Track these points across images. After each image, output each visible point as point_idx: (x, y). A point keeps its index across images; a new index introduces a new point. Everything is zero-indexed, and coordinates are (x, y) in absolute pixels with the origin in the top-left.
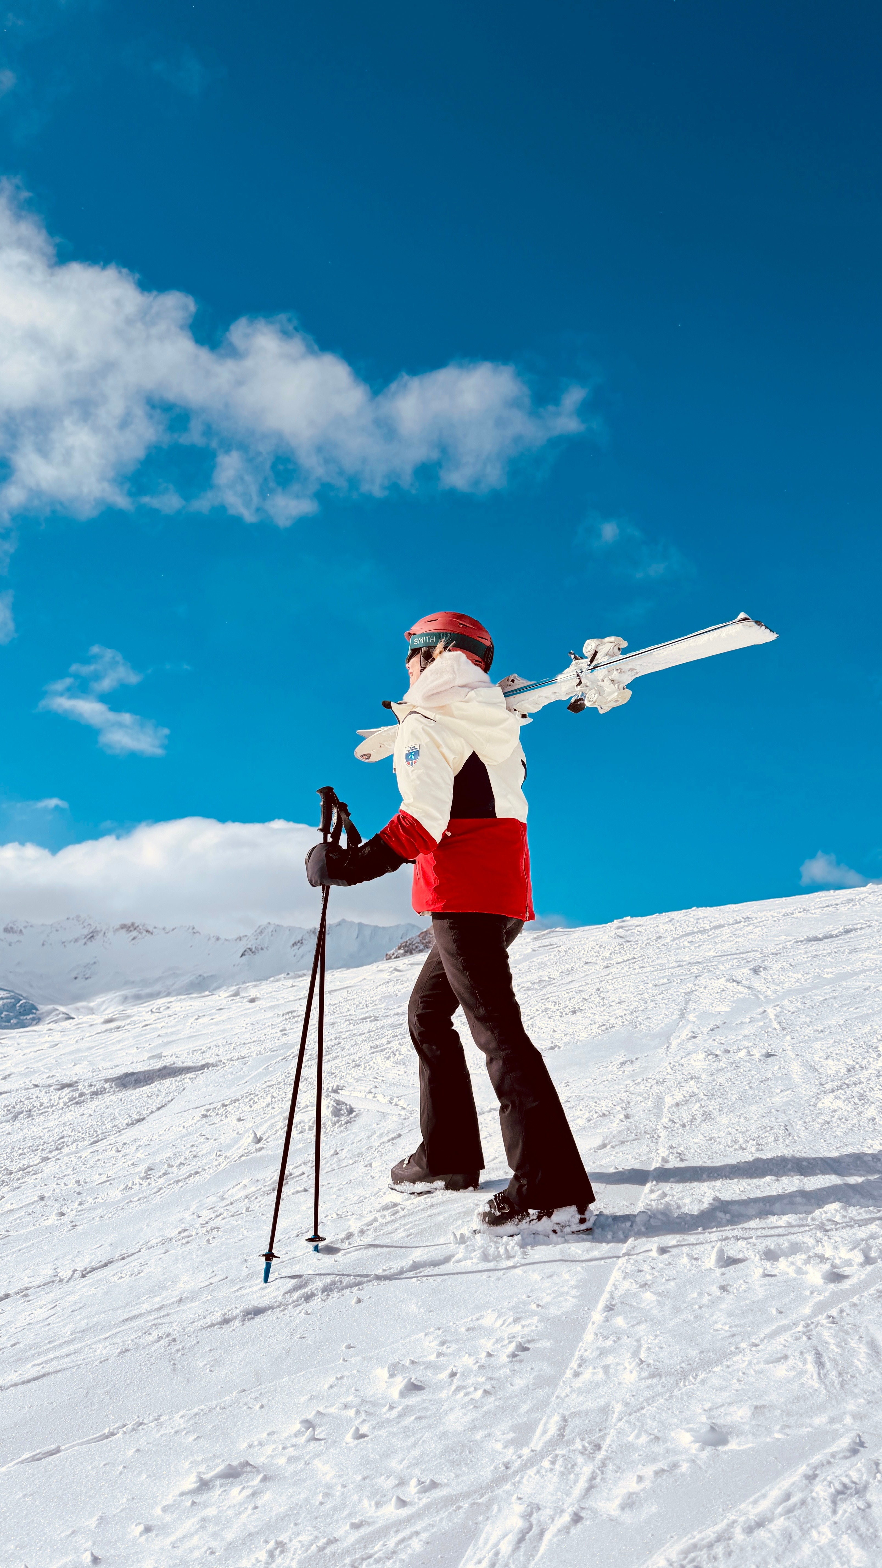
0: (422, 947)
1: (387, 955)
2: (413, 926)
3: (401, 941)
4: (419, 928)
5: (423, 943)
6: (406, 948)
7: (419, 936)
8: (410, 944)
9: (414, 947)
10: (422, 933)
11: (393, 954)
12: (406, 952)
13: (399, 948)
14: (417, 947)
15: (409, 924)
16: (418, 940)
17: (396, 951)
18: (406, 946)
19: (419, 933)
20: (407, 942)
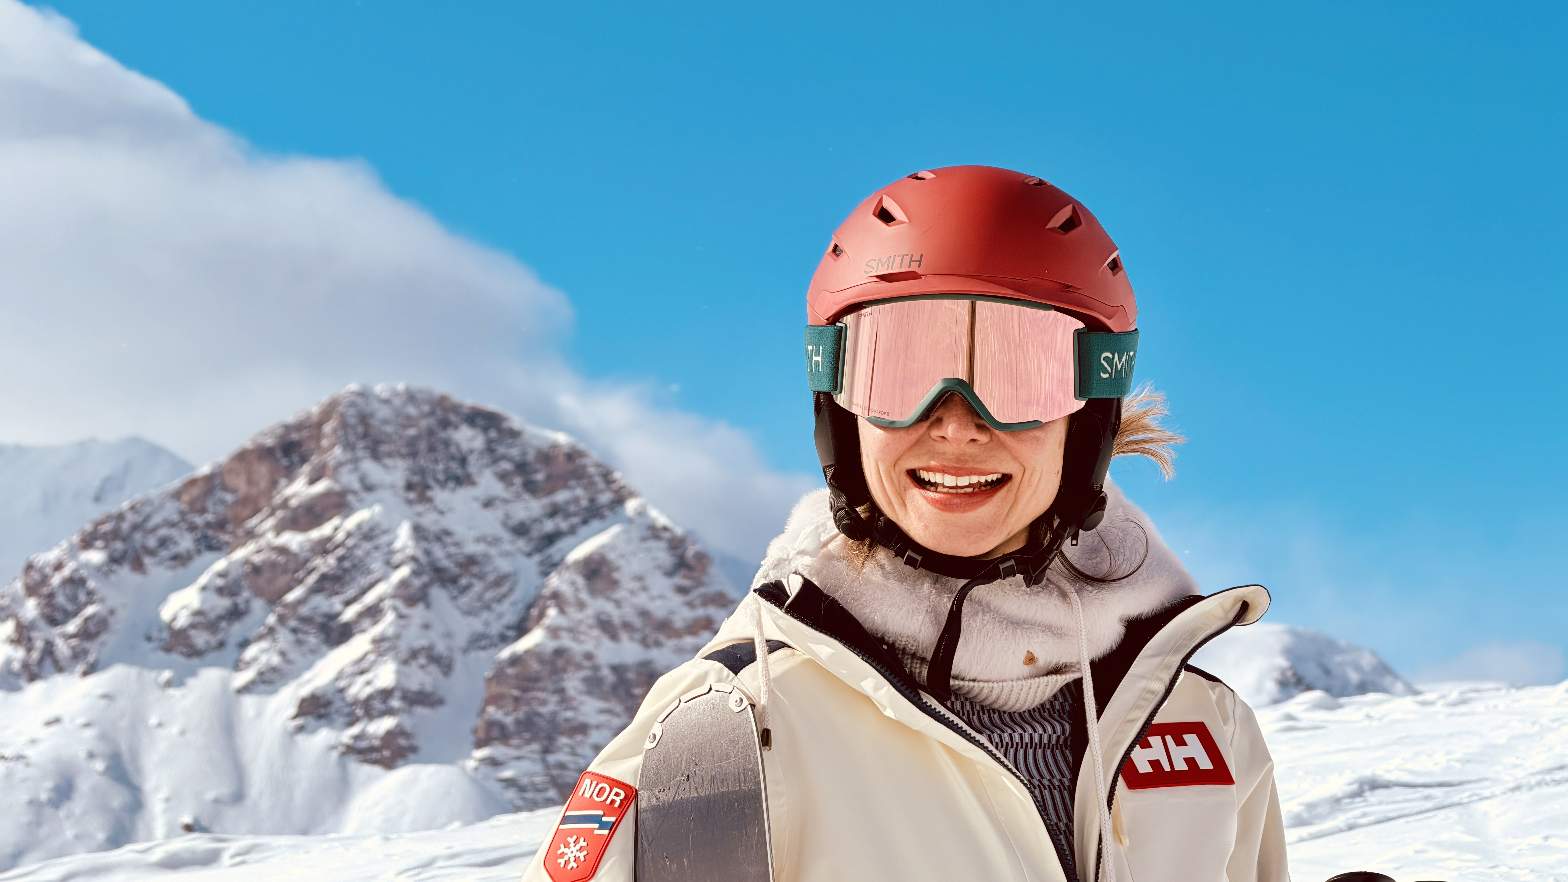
0: (186, 542)
1: (30, 567)
2: (156, 452)
3: (96, 512)
4: (180, 464)
5: (192, 528)
6: (119, 545)
7: (177, 495)
8: (135, 527)
9: (152, 542)
10: (193, 482)
11: (59, 567)
12: (115, 560)
13: (87, 543)
14: (164, 542)
15: (135, 441)
16: (171, 511)
17: (73, 552)
18: (115, 534)
19: (176, 484)
20: (120, 517)
